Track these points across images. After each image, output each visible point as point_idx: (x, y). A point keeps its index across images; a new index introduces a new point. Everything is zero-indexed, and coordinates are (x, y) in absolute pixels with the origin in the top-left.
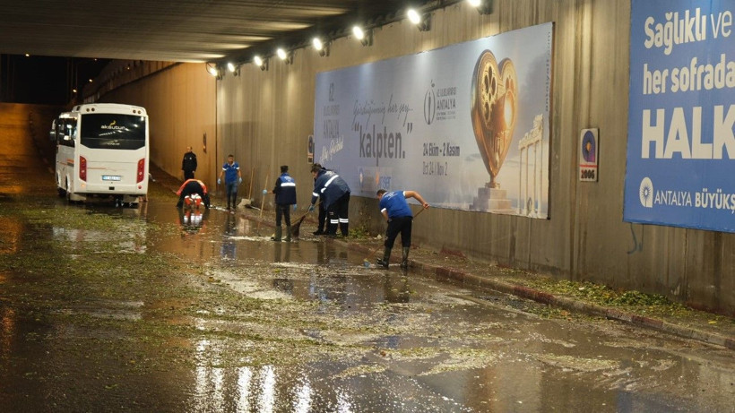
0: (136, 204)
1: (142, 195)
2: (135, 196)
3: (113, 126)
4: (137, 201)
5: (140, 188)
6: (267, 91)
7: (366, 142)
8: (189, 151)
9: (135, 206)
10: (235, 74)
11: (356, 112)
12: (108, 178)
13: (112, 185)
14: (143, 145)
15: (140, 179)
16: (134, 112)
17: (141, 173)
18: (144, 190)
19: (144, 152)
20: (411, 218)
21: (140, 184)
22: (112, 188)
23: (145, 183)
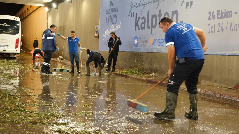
0: (16, 57)
1: (18, 54)
2: (15, 54)
3: (5, 24)
4: (16, 56)
5: (17, 50)
6: (71, 12)
7: (141, 21)
8: (36, 39)
9: (15, 58)
10: (56, 8)
11: (132, 7)
12: (3, 46)
13: (4, 49)
14: (18, 33)
15: (17, 47)
16: (15, 19)
17: (17, 45)
18: (19, 52)
19: (19, 36)
20: (204, 60)
21: (17, 49)
22: (4, 50)
23: (19, 49)
